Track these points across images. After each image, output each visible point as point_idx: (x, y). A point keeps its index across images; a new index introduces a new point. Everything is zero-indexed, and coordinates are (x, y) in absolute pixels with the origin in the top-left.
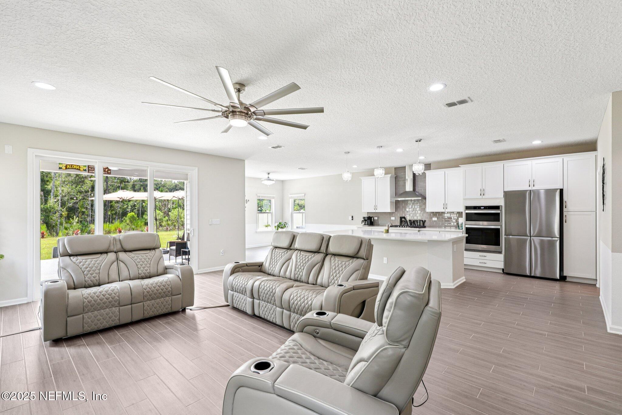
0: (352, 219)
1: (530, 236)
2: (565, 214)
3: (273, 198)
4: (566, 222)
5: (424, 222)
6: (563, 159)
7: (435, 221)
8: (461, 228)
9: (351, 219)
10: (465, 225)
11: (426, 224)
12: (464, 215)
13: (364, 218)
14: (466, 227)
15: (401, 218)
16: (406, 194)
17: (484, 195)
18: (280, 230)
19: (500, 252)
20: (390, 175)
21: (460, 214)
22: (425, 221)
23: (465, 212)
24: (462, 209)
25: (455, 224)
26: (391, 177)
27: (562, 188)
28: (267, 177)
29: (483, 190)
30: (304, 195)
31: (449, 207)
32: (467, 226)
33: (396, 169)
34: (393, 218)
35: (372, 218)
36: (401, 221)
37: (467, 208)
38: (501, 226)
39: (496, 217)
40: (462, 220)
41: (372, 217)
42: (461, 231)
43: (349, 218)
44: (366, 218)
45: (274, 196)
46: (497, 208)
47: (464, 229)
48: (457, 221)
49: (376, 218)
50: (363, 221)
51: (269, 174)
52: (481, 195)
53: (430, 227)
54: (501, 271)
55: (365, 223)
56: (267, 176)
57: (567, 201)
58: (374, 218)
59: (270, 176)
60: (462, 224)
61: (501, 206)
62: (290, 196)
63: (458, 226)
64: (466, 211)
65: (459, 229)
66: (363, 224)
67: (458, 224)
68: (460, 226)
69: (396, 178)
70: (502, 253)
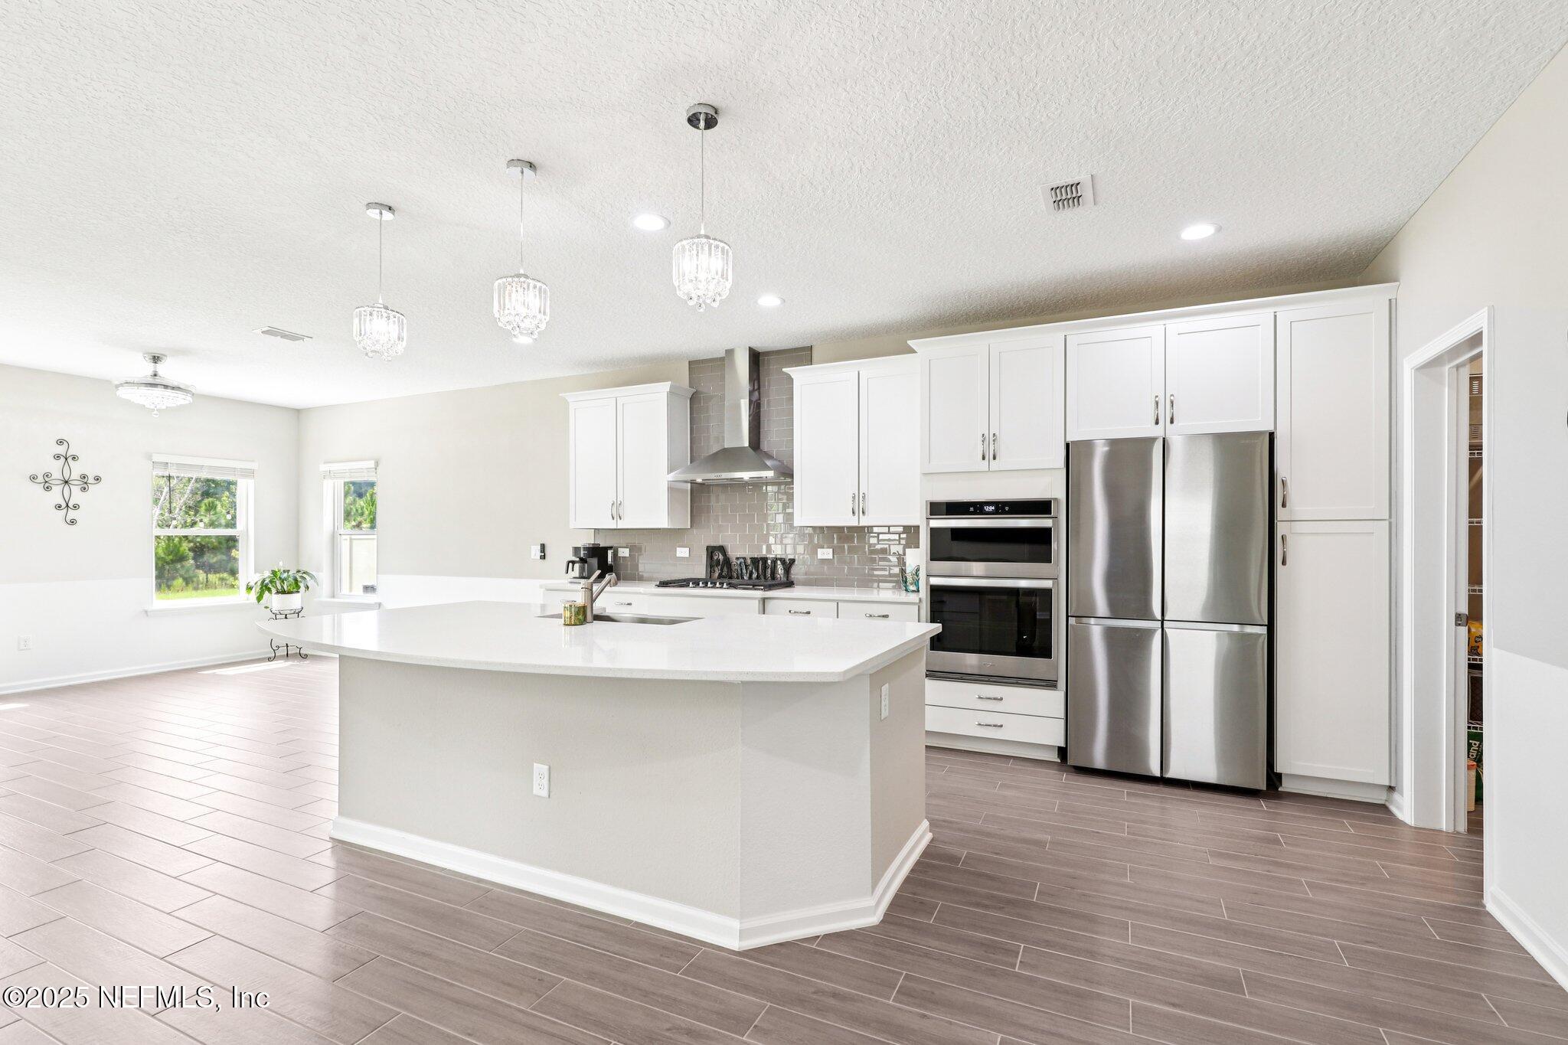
0: (543, 557)
1: (1163, 621)
2: (1281, 529)
3: (249, 473)
4: (1284, 563)
5: (788, 565)
6: (1275, 316)
7: (823, 561)
8: (914, 588)
9: (539, 554)
10: (928, 576)
11: (796, 572)
12: (924, 538)
13: (576, 550)
14: (931, 586)
15: (711, 551)
16: (729, 457)
17: (994, 458)
18: (275, 601)
19: (1052, 684)
20: (666, 386)
21: (911, 533)
22: (793, 561)
23: (928, 524)
24: (917, 515)
25: (896, 570)
26: (672, 393)
27: (1271, 428)
28: (151, 373)
29: (991, 436)
30: (372, 464)
31: (871, 506)
32: (935, 581)
33: (696, 366)
34: (682, 552)
35: (610, 553)
36: (712, 563)
37: (937, 509)
38: (1055, 579)
39: (1036, 545)
40: (917, 558)
41: (606, 549)
42: (913, 598)
43: (533, 553)
44: (582, 552)
45: (254, 466)
46: (1041, 507)
47: (924, 594)
48: (902, 562)
49: (624, 553)
50: (573, 562)
51: (156, 359)
52: (984, 458)
53: (809, 583)
54: (1054, 757)
55: (582, 570)
56: (146, 369)
57: (1288, 482)
58: (615, 554)
59: (161, 368)
60: (918, 570)
61: (1056, 499)
62: (324, 468)
63: (903, 581)
64: (931, 521)
65: (906, 590)
66: (576, 573)
67: (903, 571)
68: (910, 580)
69: (694, 399)
70: (1059, 686)
